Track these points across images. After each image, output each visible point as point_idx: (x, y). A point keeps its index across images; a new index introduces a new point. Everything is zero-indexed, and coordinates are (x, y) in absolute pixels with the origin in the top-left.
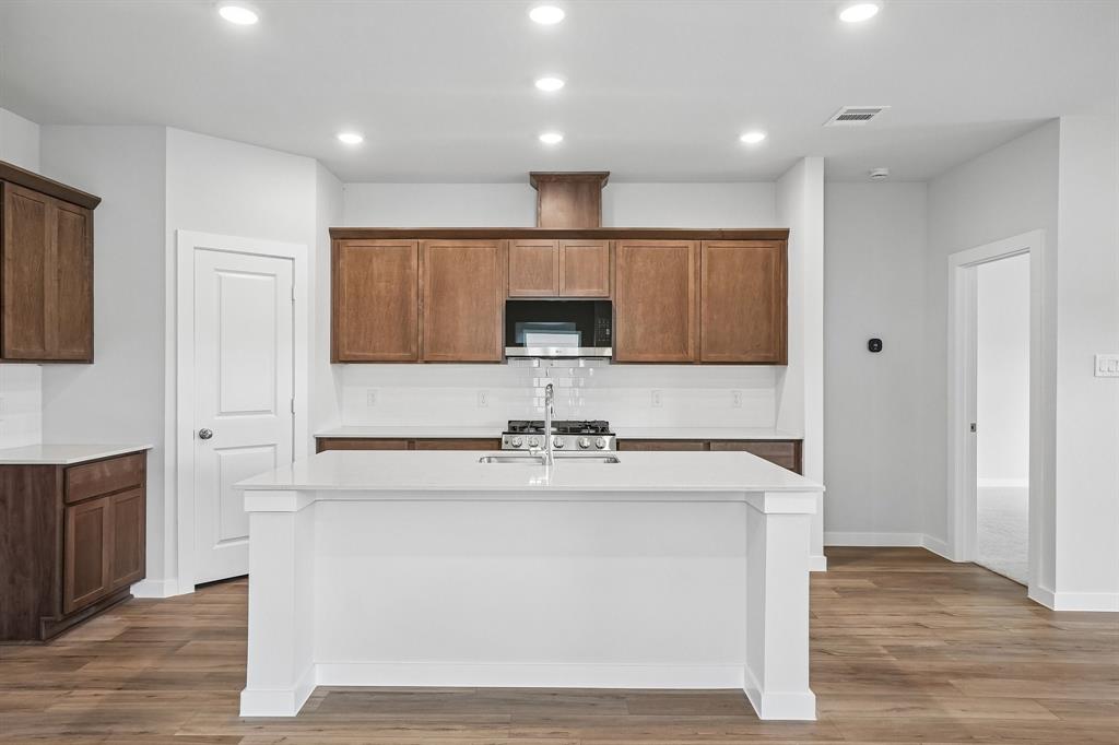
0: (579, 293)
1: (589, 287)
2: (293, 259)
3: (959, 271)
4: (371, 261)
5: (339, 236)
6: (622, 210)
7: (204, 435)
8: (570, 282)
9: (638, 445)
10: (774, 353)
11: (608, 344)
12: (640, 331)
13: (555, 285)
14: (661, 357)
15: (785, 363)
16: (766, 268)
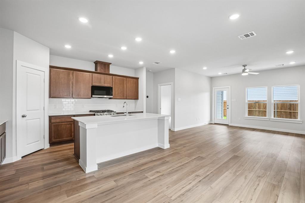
0: (106, 85)
1: (108, 84)
2: (44, 72)
3: (159, 86)
4: (60, 74)
5: (51, 67)
6: (113, 70)
8: (104, 83)
9: (119, 113)
10: (136, 98)
11: (112, 95)
12: (117, 93)
13: (102, 83)
14: (120, 98)
15: (138, 99)
16: (136, 83)
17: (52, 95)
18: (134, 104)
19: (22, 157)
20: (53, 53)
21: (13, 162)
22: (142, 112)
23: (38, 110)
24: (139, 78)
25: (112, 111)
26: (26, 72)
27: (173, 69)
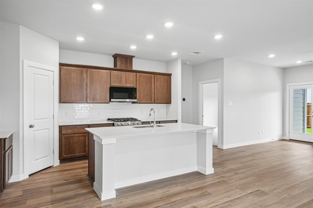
0: (128, 85)
1: (130, 84)
2: (53, 71)
3: (201, 85)
4: (71, 73)
5: (61, 65)
6: (137, 65)
7: (31, 127)
8: (126, 83)
9: (146, 123)
10: (168, 100)
11: (136, 99)
12: (142, 96)
13: (122, 83)
14: (146, 102)
15: (171, 103)
16: (167, 82)
17: (62, 100)
18: (166, 110)
19: (30, 175)
20: (63, 47)
21: (20, 180)
22: (176, 121)
23: (47, 118)
24: (171, 74)
25: (135, 120)
26: (34, 73)
27: (222, 59)
